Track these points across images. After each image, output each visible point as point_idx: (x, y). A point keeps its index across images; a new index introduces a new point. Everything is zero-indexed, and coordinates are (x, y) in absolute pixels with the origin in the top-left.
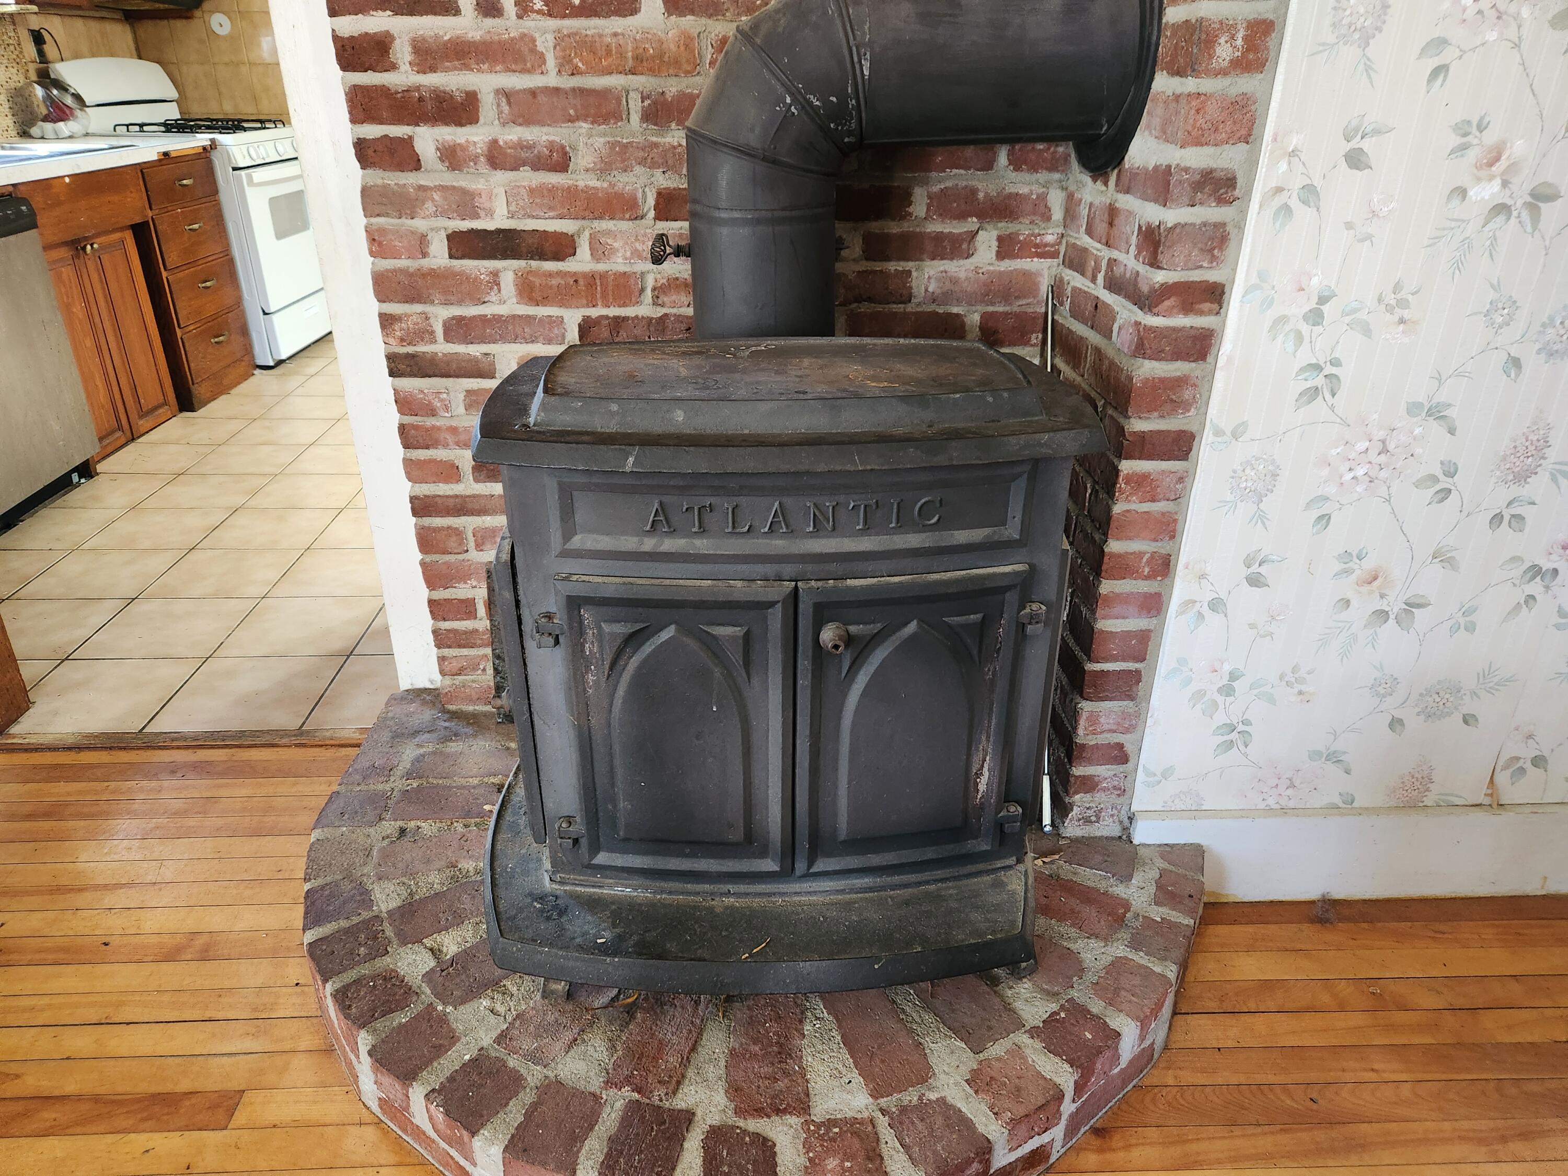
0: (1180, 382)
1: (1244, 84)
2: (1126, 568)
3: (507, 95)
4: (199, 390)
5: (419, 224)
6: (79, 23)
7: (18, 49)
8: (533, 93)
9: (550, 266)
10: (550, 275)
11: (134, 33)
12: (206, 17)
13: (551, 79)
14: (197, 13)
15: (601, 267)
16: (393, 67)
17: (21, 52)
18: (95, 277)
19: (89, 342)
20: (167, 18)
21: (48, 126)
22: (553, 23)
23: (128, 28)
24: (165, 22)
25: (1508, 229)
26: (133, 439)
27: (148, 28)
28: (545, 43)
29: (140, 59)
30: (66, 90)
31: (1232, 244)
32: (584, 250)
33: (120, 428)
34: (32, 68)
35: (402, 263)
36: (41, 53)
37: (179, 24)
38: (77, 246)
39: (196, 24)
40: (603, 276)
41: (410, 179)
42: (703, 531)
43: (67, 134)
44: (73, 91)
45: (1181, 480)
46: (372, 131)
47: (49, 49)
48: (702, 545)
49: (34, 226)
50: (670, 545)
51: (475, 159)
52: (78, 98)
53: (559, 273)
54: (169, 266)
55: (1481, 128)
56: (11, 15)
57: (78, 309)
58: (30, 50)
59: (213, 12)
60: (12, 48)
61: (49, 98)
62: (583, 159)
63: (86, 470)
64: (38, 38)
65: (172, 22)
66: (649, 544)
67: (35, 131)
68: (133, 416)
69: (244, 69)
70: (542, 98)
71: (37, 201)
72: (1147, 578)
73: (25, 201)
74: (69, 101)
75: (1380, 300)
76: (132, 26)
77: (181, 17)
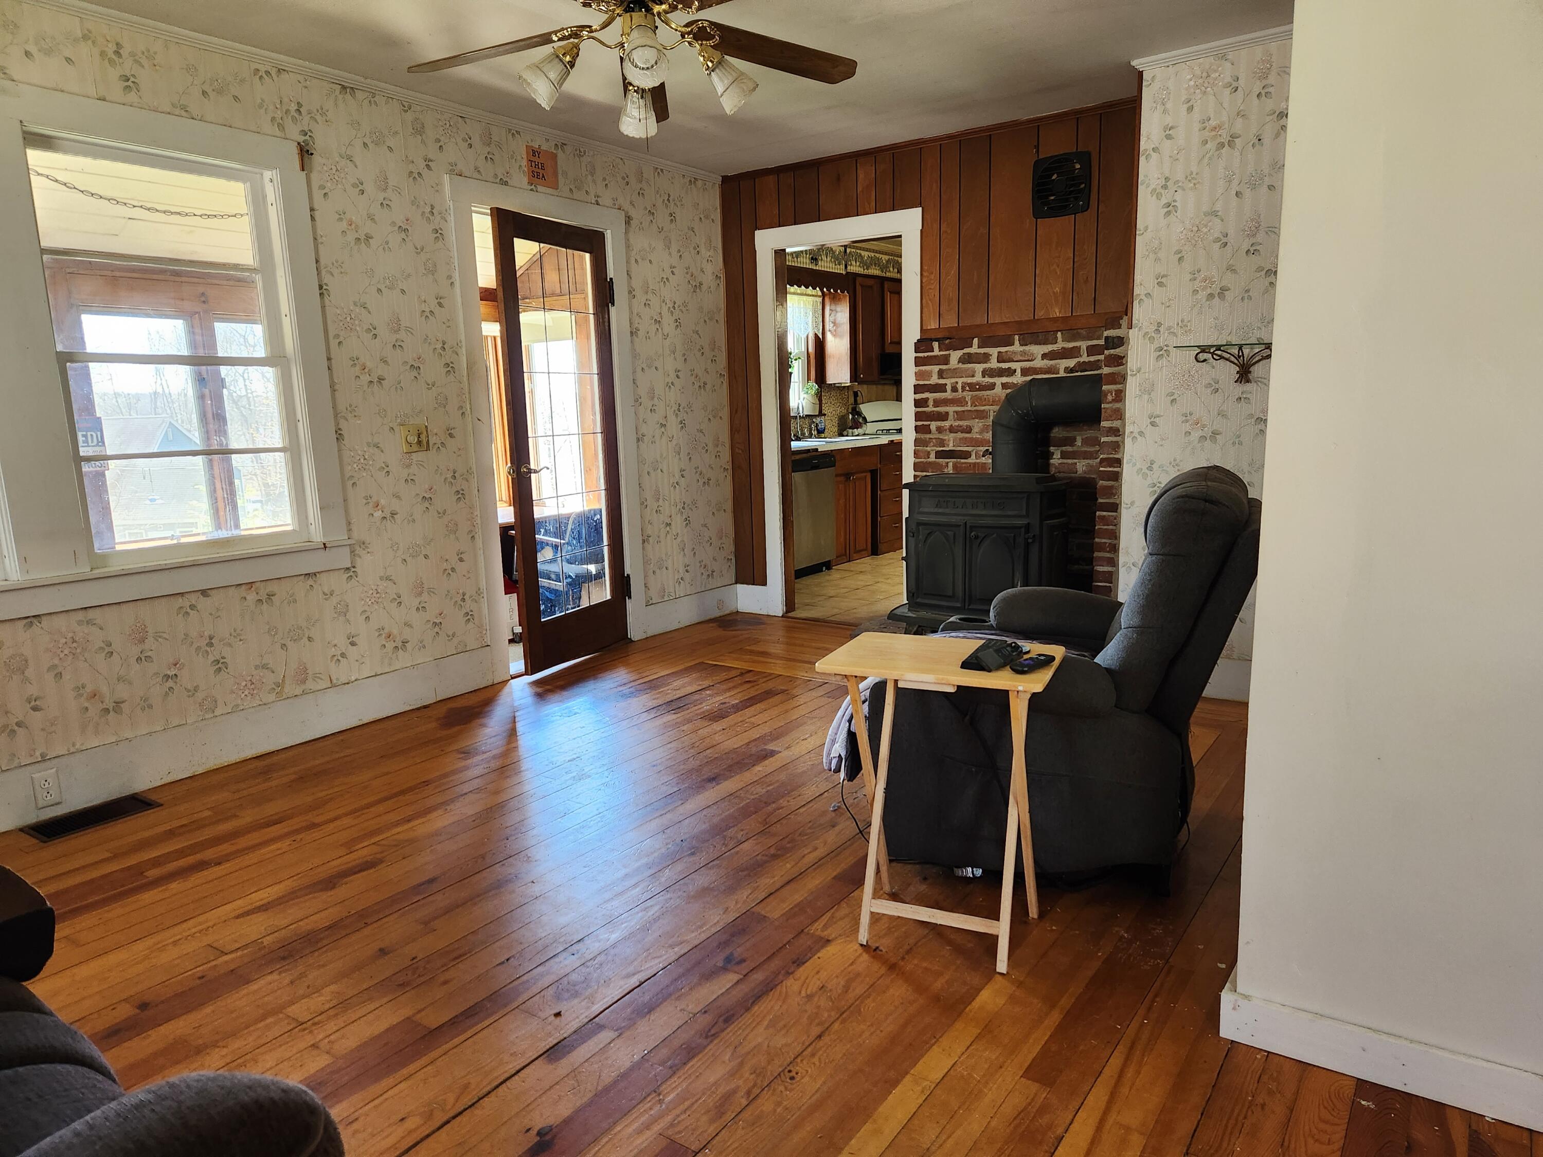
0: (1112, 487)
1: (1117, 405)
2: (1101, 548)
3: (956, 412)
4: (882, 547)
5: (928, 449)
8: (963, 411)
9: (963, 461)
10: (963, 463)
13: (969, 408)
15: (978, 461)
16: (928, 406)
18: (851, 491)
19: (843, 516)
21: (850, 431)
22: (971, 393)
25: (1208, 443)
26: (849, 561)
28: (968, 399)
31: (1122, 447)
32: (973, 456)
33: (845, 555)
35: (923, 460)
36: (856, 400)
38: (847, 476)
40: (978, 463)
41: (928, 436)
42: (947, 507)
45: (1115, 519)
46: (920, 423)
48: (947, 511)
49: (834, 466)
50: (940, 510)
51: (946, 430)
52: (865, 419)
53: (965, 463)
54: (882, 489)
55: (1191, 414)
57: (842, 501)
58: (852, 400)
62: (976, 430)
63: (828, 565)
64: (856, 395)
66: (936, 510)
68: (852, 551)
70: (966, 413)
71: (838, 458)
72: (1108, 552)
73: (833, 456)
74: (861, 420)
75: (1170, 464)
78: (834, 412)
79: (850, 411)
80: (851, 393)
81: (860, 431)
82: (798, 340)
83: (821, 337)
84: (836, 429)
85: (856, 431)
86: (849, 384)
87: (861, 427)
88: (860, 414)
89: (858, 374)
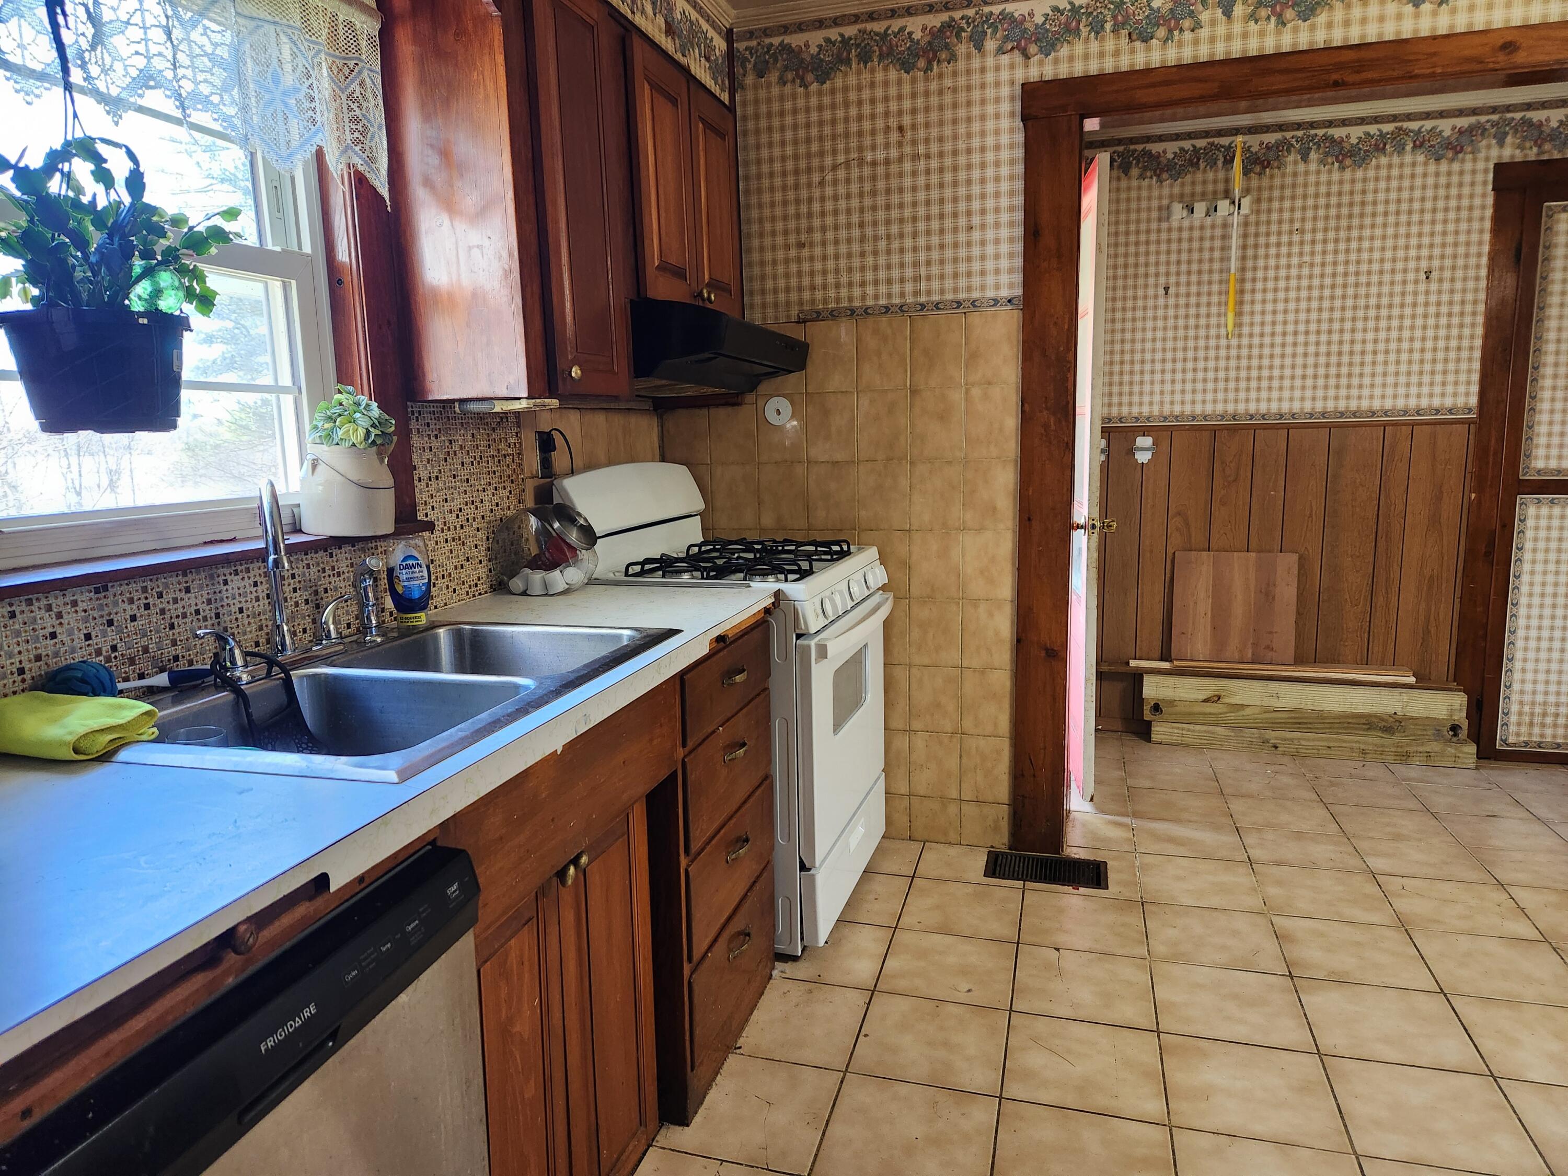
6: (600, 419)
7: (517, 460)
11: (662, 426)
12: (760, 403)
14: (750, 398)
17: (520, 465)
20: (708, 406)
21: (537, 577)
23: (655, 422)
24: (705, 411)
27: (680, 419)
29: (663, 461)
30: (573, 521)
34: (530, 487)
36: (546, 463)
37: (722, 413)
39: (746, 411)
43: (562, 587)
44: (582, 522)
47: (560, 459)
56: (517, 414)
58: (533, 460)
59: (772, 396)
60: (509, 459)
61: (544, 533)
64: (546, 443)
65: (713, 411)
67: (517, 583)
69: (800, 470)
74: (573, 536)
76: (660, 417)
77: (727, 404)
78: (469, 511)
79: (530, 503)
80: (530, 441)
81: (572, 575)
82: (276, 190)
83: (384, 192)
84: (482, 571)
85: (559, 578)
86: (523, 405)
87: (576, 562)
88: (567, 514)
89: (561, 364)
